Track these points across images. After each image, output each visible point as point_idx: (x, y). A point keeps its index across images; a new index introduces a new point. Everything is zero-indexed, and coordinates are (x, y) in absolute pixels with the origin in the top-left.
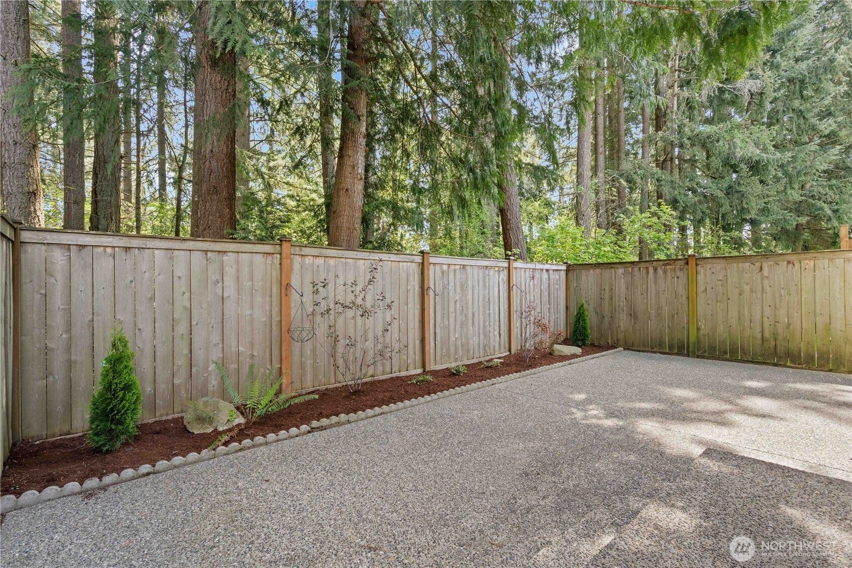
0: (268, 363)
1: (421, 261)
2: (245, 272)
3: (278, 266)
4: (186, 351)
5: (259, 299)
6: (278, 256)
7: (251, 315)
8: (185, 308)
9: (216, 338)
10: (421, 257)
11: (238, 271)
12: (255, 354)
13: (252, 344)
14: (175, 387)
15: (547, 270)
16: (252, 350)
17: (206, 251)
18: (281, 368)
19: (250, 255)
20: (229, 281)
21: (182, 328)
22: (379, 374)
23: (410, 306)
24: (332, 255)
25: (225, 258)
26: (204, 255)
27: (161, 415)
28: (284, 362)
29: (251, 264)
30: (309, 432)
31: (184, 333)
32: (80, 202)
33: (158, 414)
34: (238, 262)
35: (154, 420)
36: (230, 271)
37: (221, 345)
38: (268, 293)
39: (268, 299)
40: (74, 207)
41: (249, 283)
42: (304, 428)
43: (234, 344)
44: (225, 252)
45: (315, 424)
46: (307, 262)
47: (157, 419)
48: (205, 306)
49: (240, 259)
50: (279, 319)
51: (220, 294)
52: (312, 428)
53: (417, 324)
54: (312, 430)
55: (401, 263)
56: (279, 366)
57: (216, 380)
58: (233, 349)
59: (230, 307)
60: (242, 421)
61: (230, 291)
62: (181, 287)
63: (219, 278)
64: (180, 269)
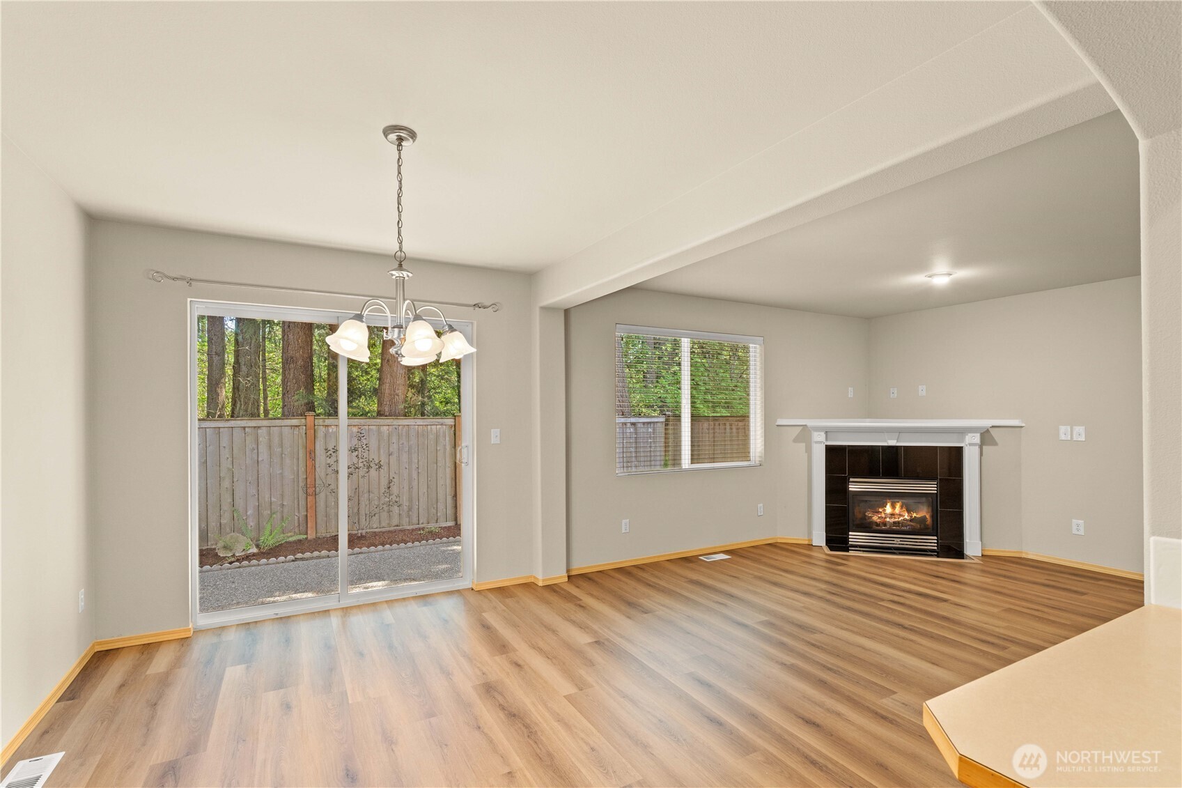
0: (296, 511)
1: (453, 424)
2: (276, 440)
3: (304, 435)
4: (230, 500)
5: (287, 461)
6: (304, 427)
7: (281, 474)
8: (229, 469)
9: (253, 491)
10: (453, 420)
11: (270, 439)
12: (285, 503)
13: (282, 495)
14: (222, 526)
15: (633, 424)
16: (283, 500)
17: (244, 428)
18: (307, 516)
19: (280, 428)
20: (263, 449)
21: (226, 484)
22: (404, 523)
23: (439, 464)
24: (353, 424)
25: (260, 431)
26: (243, 431)
27: (212, 545)
28: (309, 511)
29: (281, 434)
30: (293, 561)
31: (228, 487)
32: (221, 354)
33: (209, 543)
34: (269, 434)
35: (206, 547)
36: (263, 439)
37: (257, 496)
38: (295, 456)
39: (295, 461)
40: (216, 359)
41: (279, 450)
42: (291, 557)
43: (267, 496)
44: (259, 427)
45: (299, 555)
46: (331, 431)
47: (208, 547)
48: (244, 467)
49: (271, 431)
50: (305, 477)
51: (256, 458)
52: (296, 558)
53: (449, 482)
54: (296, 559)
55: (429, 427)
56: (305, 513)
57: (253, 521)
58: (267, 500)
59: (264, 468)
60: (255, 550)
61: (264, 456)
62: (226, 453)
63: (255, 446)
64: (225, 442)
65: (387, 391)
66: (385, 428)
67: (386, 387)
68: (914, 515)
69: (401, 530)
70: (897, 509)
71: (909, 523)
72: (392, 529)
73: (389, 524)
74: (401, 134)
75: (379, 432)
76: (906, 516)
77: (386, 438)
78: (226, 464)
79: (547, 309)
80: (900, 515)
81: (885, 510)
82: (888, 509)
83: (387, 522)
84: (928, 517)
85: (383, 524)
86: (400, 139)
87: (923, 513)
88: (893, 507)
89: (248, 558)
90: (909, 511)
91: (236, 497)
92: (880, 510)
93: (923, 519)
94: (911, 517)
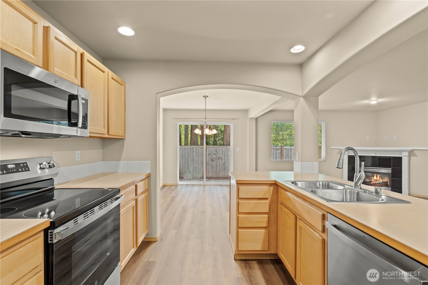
0: (202, 169)
2: (197, 151)
4: (187, 166)
5: (200, 157)
7: (198, 160)
8: (187, 158)
9: (192, 164)
12: (199, 167)
13: (199, 165)
14: (186, 172)
19: (198, 148)
20: (195, 153)
21: (187, 162)
24: (216, 147)
29: (198, 150)
34: (196, 150)
36: (195, 151)
38: (202, 155)
39: (202, 157)
41: (198, 154)
43: (195, 165)
46: (210, 149)
47: (183, 176)
48: (190, 158)
51: (193, 156)
57: (192, 171)
59: (195, 158)
60: (192, 178)
61: (195, 155)
62: (187, 154)
63: (193, 153)
64: (186, 151)
65: (225, 139)
66: (224, 149)
67: (225, 138)
68: (384, 180)
69: (228, 177)
70: (378, 178)
71: (382, 183)
72: (225, 176)
73: (224, 175)
74: (205, 97)
75: (222, 150)
76: (381, 181)
77: (224, 151)
78: (187, 157)
79: (251, 119)
80: (379, 180)
81: (374, 178)
82: (375, 178)
83: (224, 174)
84: (388, 181)
85: (223, 175)
86: (206, 98)
87: (386, 179)
88: (377, 177)
89: (191, 179)
90: (382, 179)
91: (189, 165)
92: (372, 178)
93: (387, 182)
94: (383, 181)
